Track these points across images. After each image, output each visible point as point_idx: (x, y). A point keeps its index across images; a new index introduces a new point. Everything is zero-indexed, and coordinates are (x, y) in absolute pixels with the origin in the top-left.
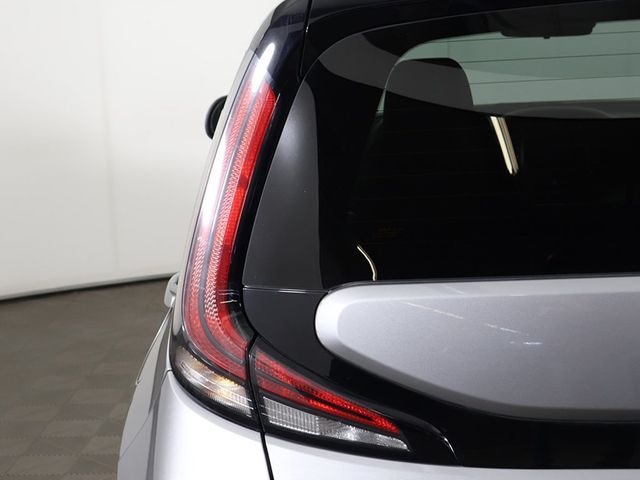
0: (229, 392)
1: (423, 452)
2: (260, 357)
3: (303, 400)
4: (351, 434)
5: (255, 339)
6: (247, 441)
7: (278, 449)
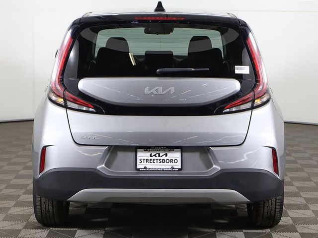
0: (61, 101)
1: (98, 112)
2: (67, 93)
3: (75, 101)
4: (84, 108)
5: (66, 89)
6: (63, 110)
7: (69, 112)
